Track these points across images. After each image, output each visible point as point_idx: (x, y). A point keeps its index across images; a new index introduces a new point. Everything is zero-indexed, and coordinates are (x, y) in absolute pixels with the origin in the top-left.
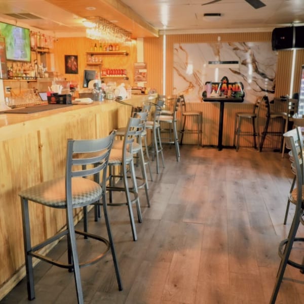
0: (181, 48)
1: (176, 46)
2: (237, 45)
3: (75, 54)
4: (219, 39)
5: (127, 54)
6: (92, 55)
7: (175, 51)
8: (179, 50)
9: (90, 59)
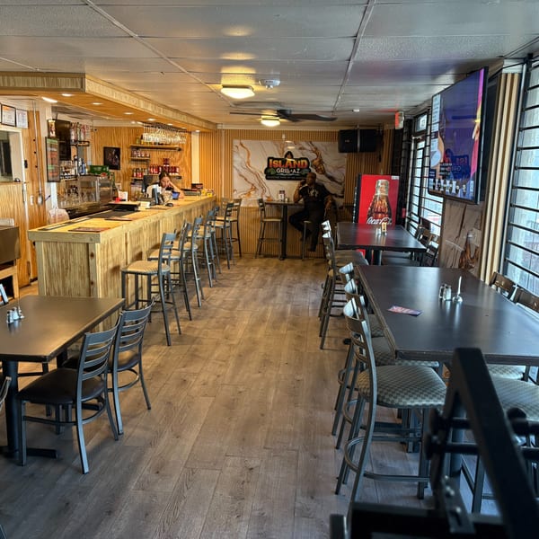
0: (242, 145)
1: (236, 142)
2: (304, 144)
3: (117, 147)
4: (284, 137)
5: (180, 150)
6: (138, 148)
7: (235, 149)
8: (240, 147)
9: (135, 153)
